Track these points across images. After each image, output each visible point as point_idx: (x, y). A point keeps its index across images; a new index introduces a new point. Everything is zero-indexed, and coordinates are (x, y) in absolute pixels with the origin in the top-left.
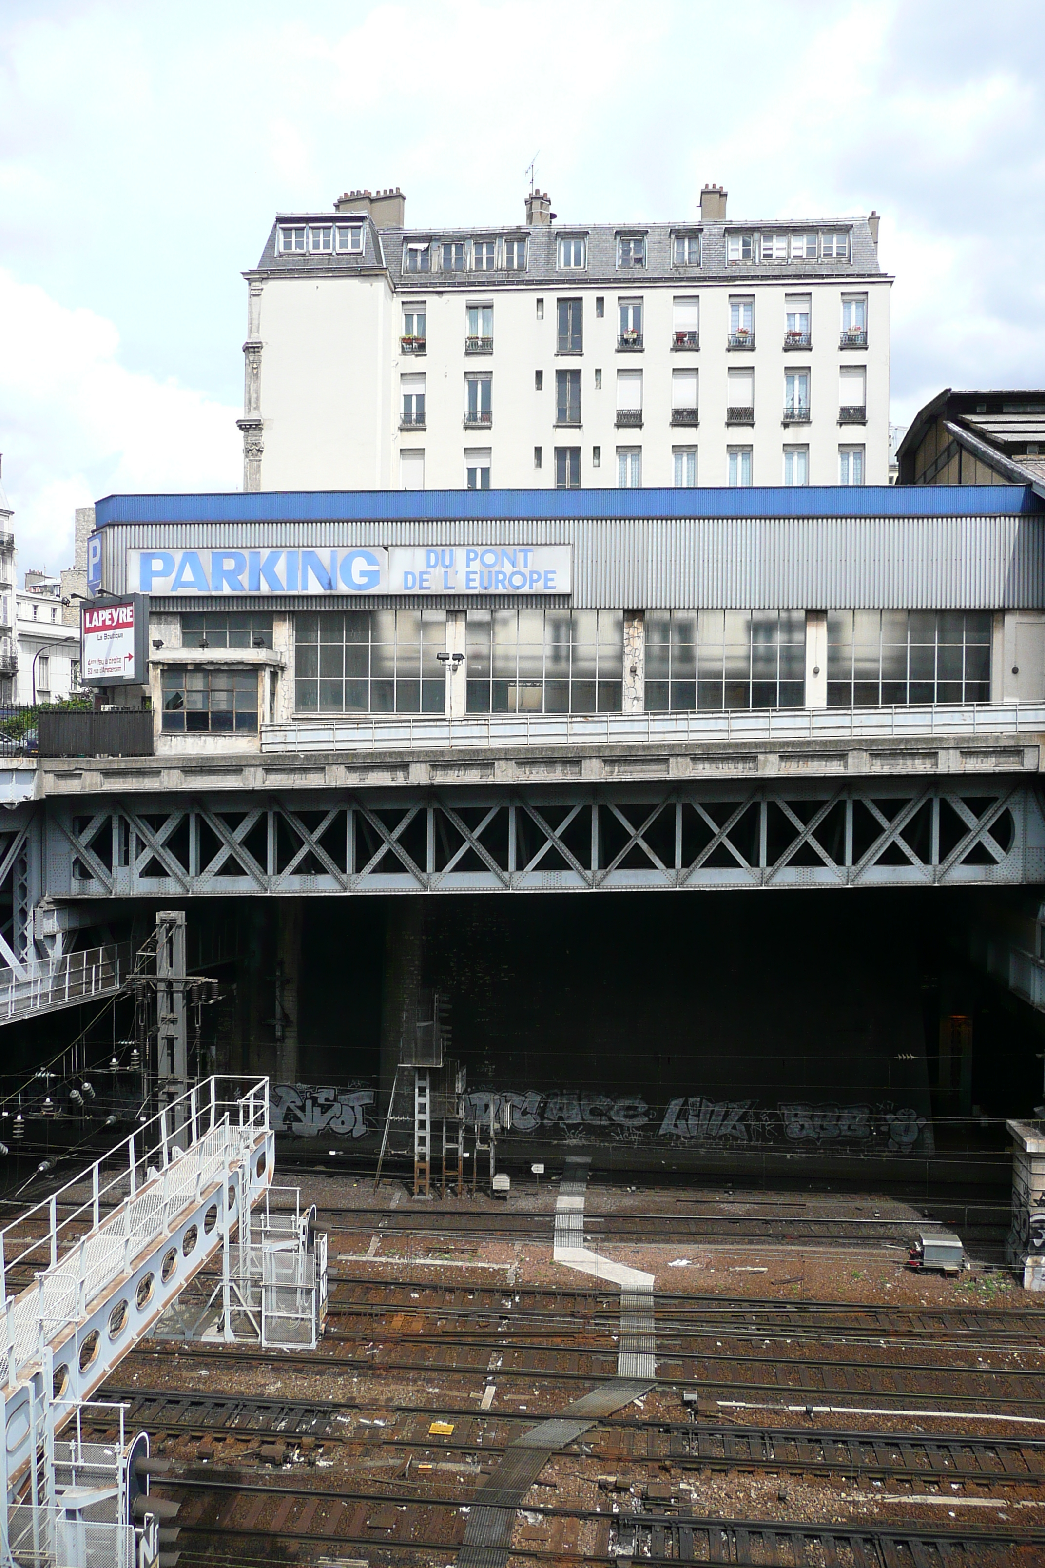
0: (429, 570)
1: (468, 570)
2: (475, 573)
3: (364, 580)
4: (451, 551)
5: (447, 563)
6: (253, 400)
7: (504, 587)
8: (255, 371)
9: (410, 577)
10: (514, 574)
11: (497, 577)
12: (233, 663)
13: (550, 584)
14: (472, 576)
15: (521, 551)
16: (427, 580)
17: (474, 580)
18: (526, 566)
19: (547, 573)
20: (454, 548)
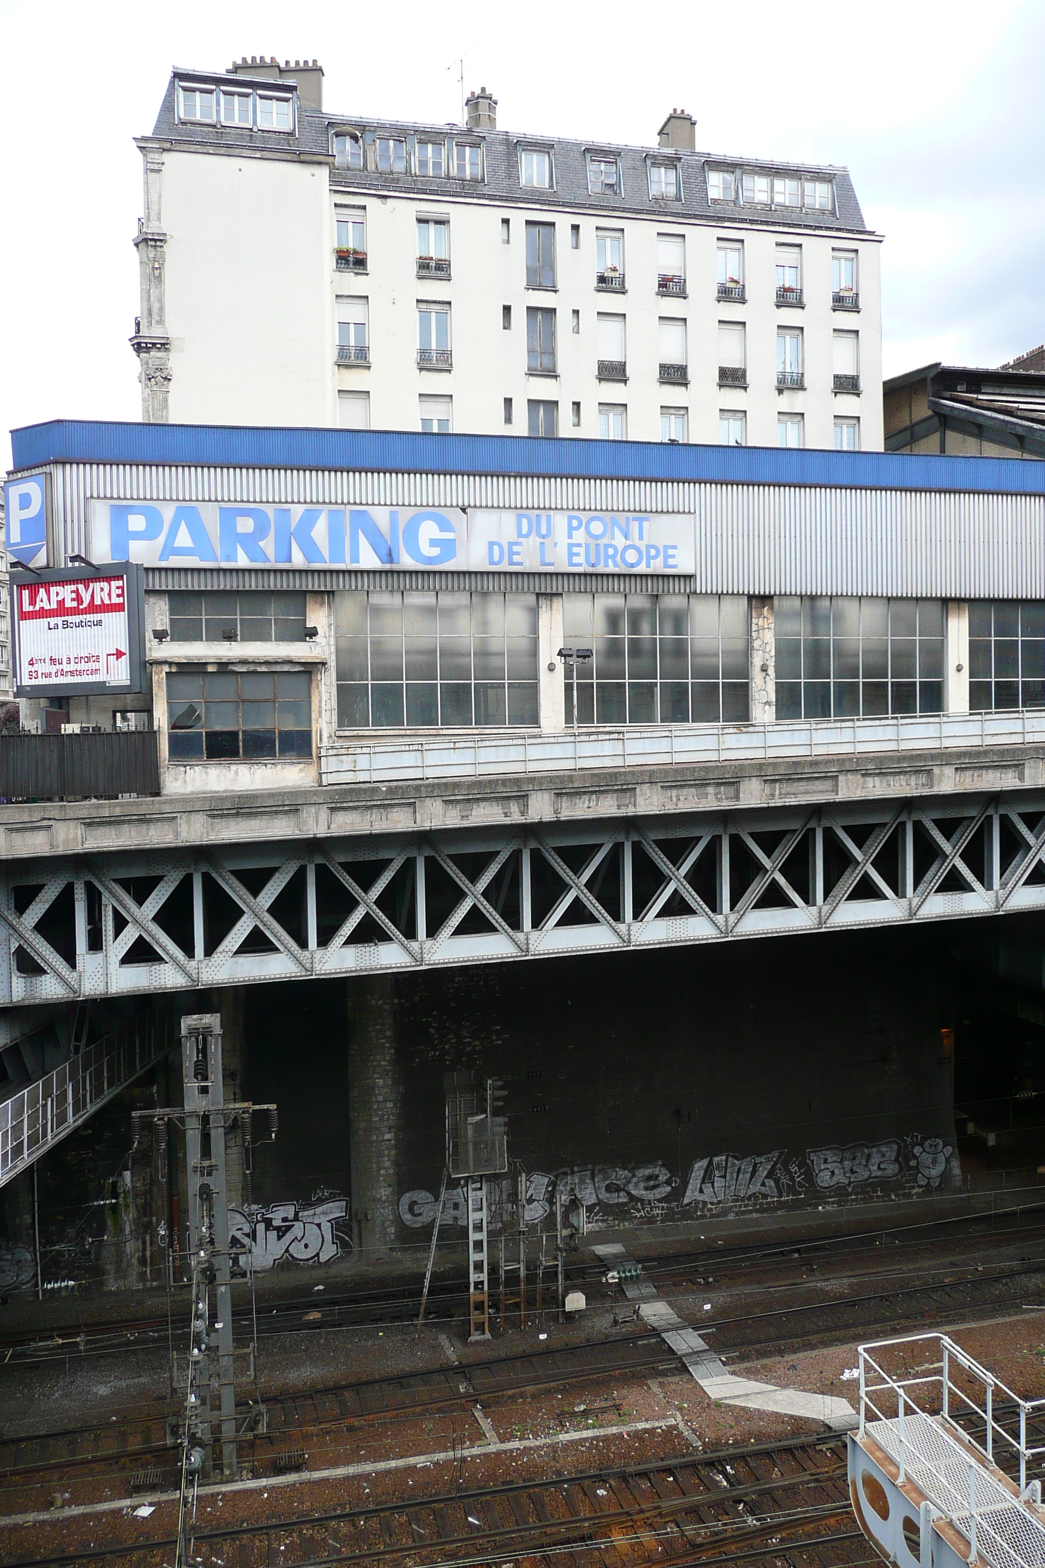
0: (520, 540)
1: (570, 541)
2: (579, 545)
3: (435, 551)
4: (548, 516)
5: (544, 531)
6: (155, 311)
7: (616, 565)
8: (157, 273)
9: (496, 548)
10: (627, 548)
11: (606, 552)
12: (276, 663)
13: (671, 561)
14: (575, 550)
15: (635, 519)
16: (518, 553)
17: (578, 555)
18: (641, 538)
19: (666, 548)
20: (552, 512)
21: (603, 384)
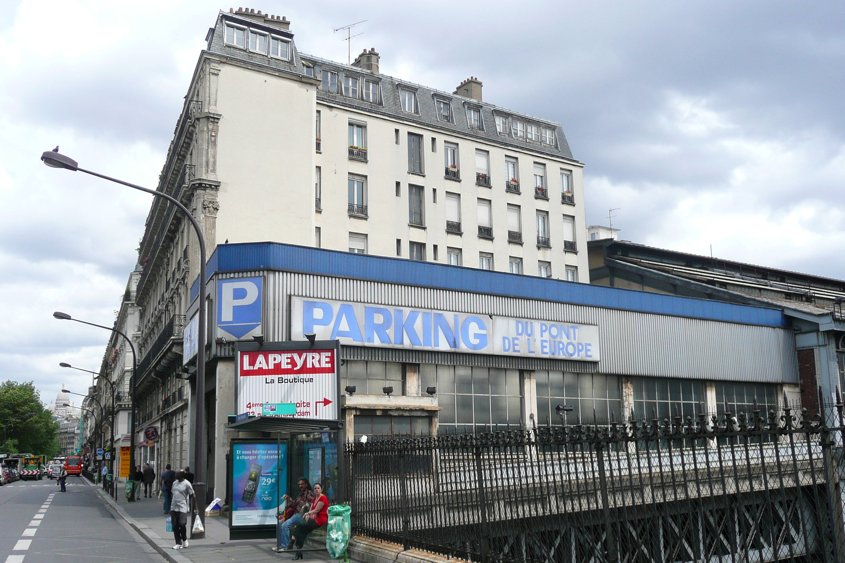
0: (518, 337)
1: (542, 339)
2: (546, 341)
4: (531, 323)
5: (529, 332)
6: (211, 164)
7: (564, 354)
8: (213, 139)
10: (568, 344)
11: (559, 346)
13: (589, 353)
14: (545, 344)
15: (572, 327)
17: (546, 347)
18: (575, 339)
19: (587, 345)
20: (533, 321)
21: (449, 235)
